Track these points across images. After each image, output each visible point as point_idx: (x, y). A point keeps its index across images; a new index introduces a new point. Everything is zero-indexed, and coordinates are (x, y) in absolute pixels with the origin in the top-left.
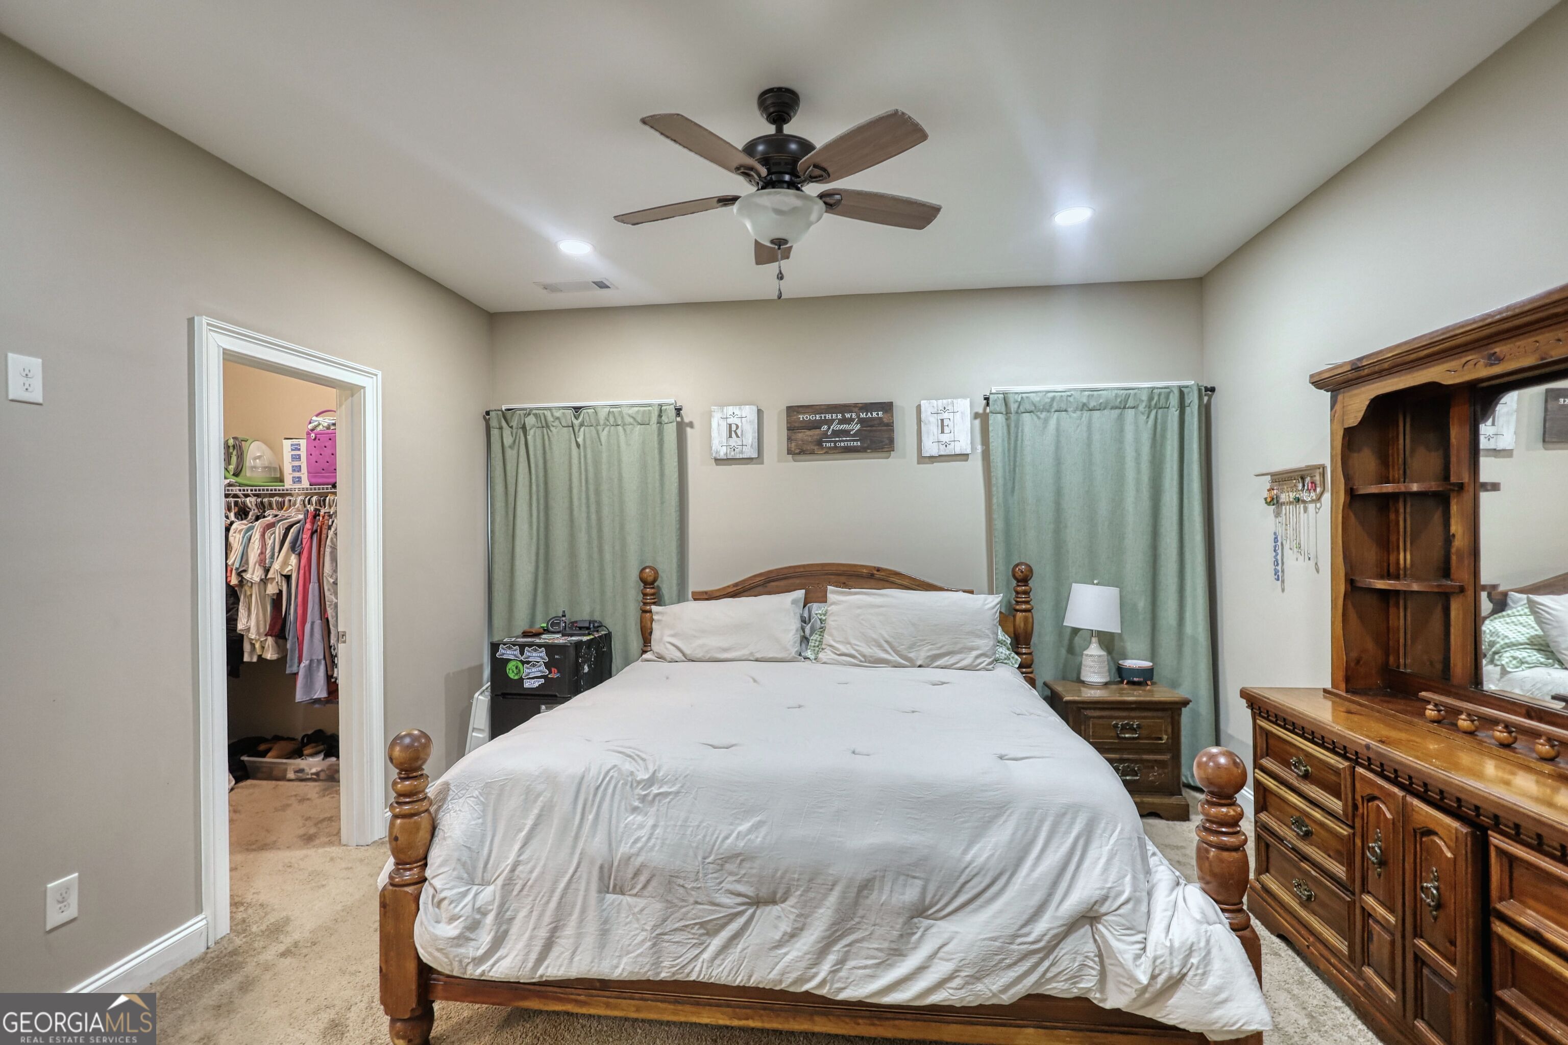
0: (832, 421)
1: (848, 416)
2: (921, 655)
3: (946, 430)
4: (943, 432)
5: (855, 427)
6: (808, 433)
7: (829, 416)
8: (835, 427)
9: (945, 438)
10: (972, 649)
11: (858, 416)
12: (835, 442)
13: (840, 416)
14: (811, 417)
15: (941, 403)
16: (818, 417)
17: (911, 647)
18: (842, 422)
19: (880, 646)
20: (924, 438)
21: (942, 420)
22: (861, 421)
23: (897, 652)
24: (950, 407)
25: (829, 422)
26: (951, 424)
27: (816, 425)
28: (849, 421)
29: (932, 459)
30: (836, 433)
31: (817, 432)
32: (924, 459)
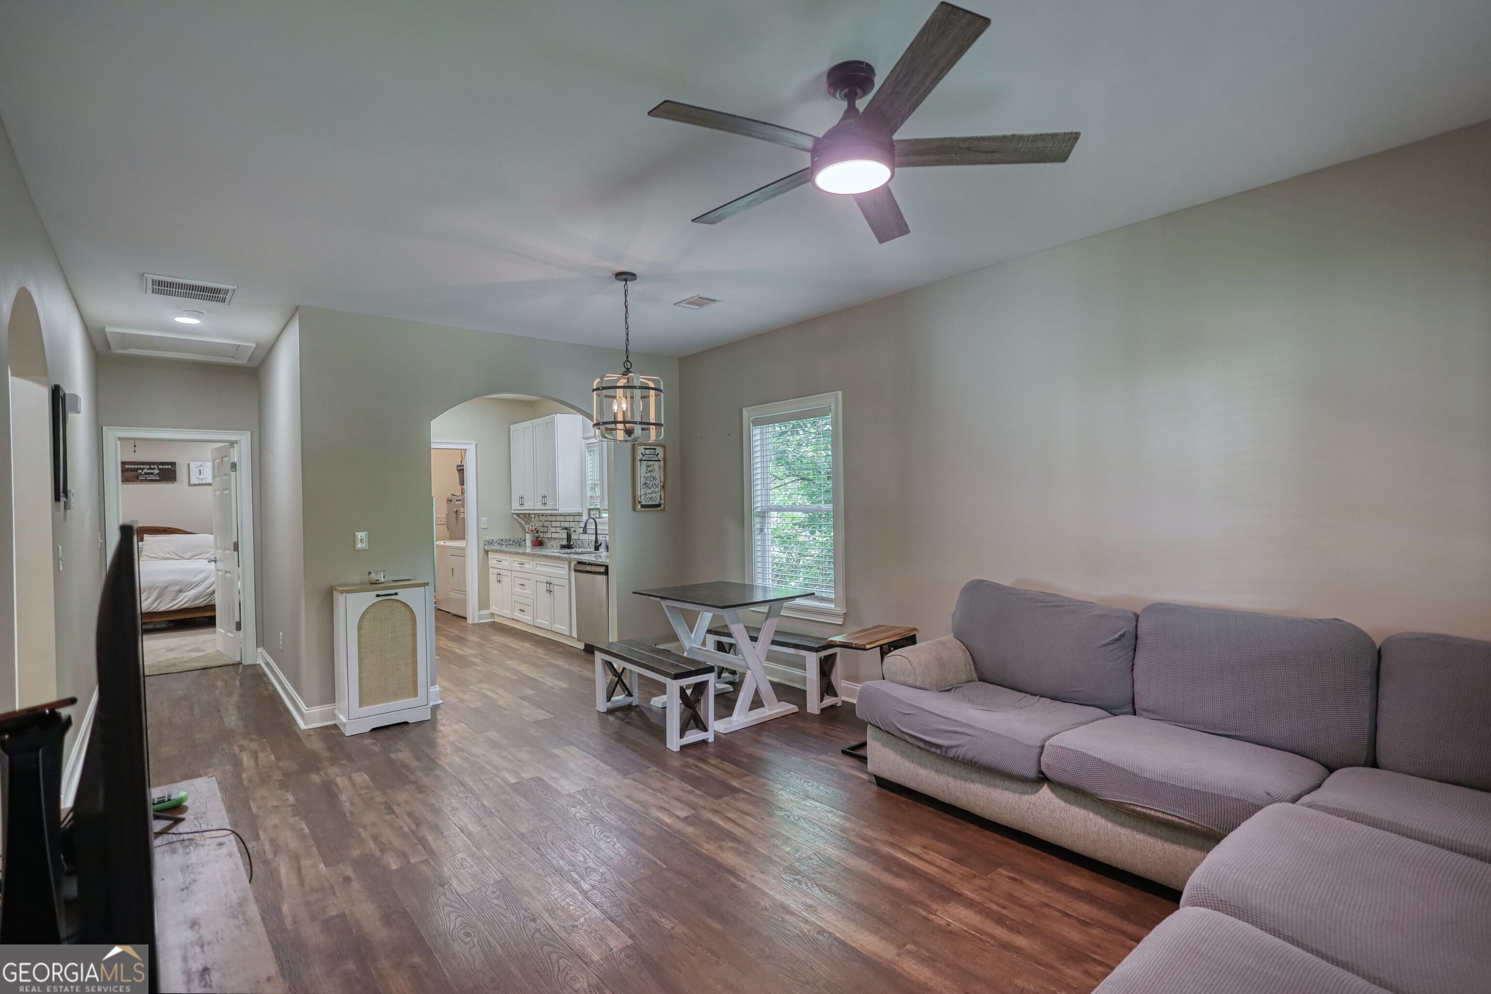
0: (144, 469)
1: (152, 467)
2: (188, 555)
3: (202, 474)
4: (200, 474)
5: (156, 471)
6: (131, 473)
7: (142, 467)
8: (146, 471)
9: (201, 477)
10: (209, 552)
11: (158, 467)
12: (146, 477)
13: (148, 467)
14: (133, 467)
15: (199, 464)
16: (136, 467)
17: (183, 553)
18: (148, 469)
19: (169, 553)
20: (191, 476)
21: (200, 470)
22: (159, 469)
23: (177, 555)
24: (204, 465)
25: (142, 469)
26: (204, 471)
27: (136, 470)
28: (154, 469)
29: (195, 485)
30: (146, 474)
31: (136, 473)
32: (190, 485)
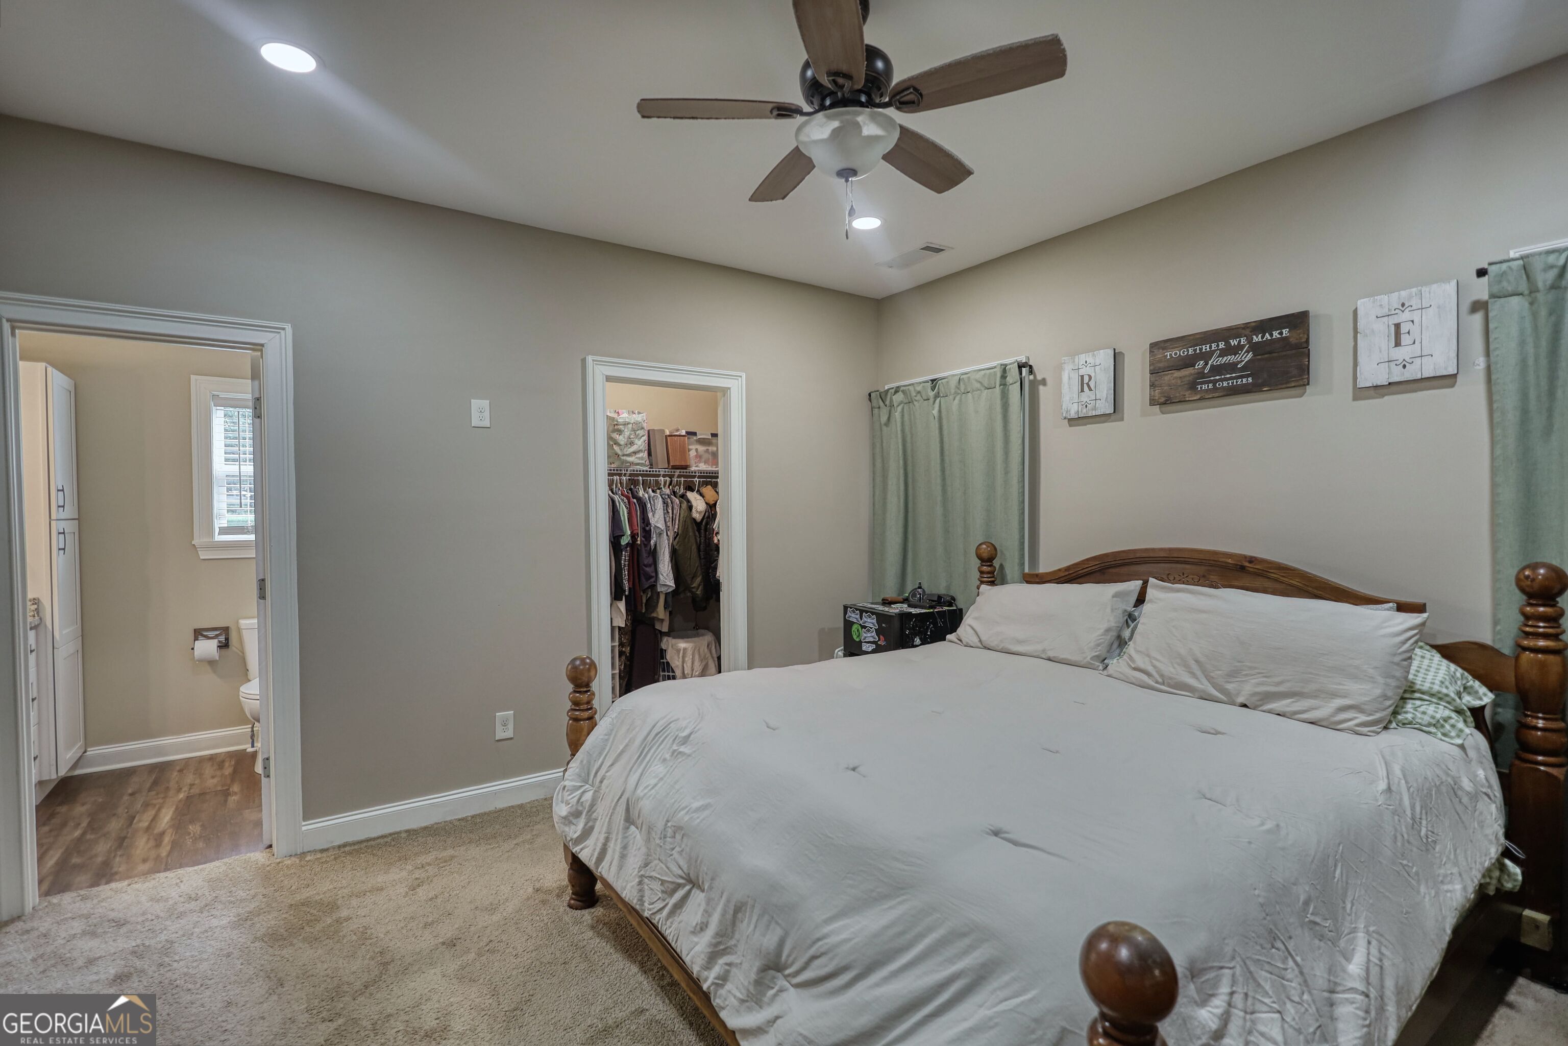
0: (1211, 353)
1: (1234, 342)
2: (1247, 689)
3: (1405, 339)
4: (1398, 344)
5: (1246, 357)
6: (1177, 374)
7: (1206, 348)
8: (1214, 361)
9: (1402, 353)
11: (1250, 340)
12: (1214, 382)
13: (1222, 345)
14: (1182, 353)
15: (1394, 299)
16: (1191, 351)
17: (1233, 674)
18: (1223, 353)
19: (1186, 666)
20: (1361, 359)
21: (1397, 326)
22: (1254, 347)
23: (1209, 679)
24: (1415, 303)
25: (1206, 356)
26: (1415, 329)
27: (1188, 362)
28: (1235, 350)
29: (1379, 390)
30: (1216, 370)
31: (1190, 370)
32: (1361, 393)
